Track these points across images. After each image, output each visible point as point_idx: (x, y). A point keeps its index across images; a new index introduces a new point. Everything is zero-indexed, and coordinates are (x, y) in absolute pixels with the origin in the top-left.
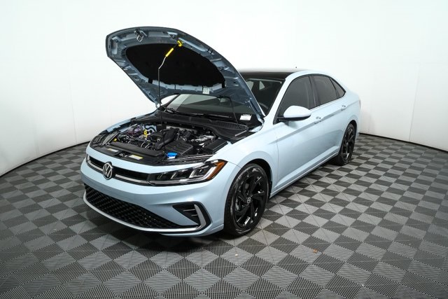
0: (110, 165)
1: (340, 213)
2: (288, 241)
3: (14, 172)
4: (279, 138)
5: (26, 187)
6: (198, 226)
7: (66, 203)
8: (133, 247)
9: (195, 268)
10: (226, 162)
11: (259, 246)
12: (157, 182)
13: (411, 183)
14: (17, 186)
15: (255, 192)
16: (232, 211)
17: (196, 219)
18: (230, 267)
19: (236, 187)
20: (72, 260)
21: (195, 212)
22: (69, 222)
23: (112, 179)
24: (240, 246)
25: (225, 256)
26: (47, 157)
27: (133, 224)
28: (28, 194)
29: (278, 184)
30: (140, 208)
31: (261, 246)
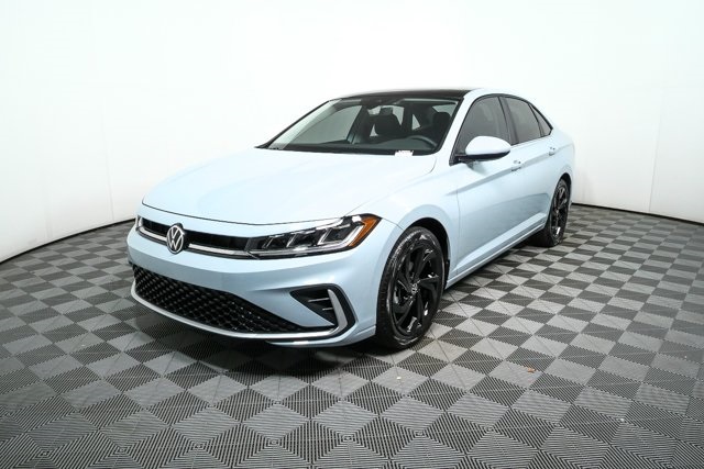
0: (179, 229)
1: (561, 313)
2: (482, 356)
3: (9, 263)
4: (460, 187)
5: (31, 284)
6: (334, 327)
7: (101, 307)
8: (219, 369)
9: (329, 400)
10: (379, 219)
11: (435, 365)
12: (262, 253)
13: (666, 270)
14: (16, 283)
15: (423, 275)
16: (388, 305)
17: (331, 316)
18: (391, 398)
19: (394, 265)
20: (115, 392)
21: (329, 303)
22: (106, 334)
23: (183, 252)
24: (403, 364)
25: (380, 380)
26: (66, 241)
27: (220, 328)
28: (34, 295)
29: (459, 266)
30: (233, 297)
31: (439, 364)
